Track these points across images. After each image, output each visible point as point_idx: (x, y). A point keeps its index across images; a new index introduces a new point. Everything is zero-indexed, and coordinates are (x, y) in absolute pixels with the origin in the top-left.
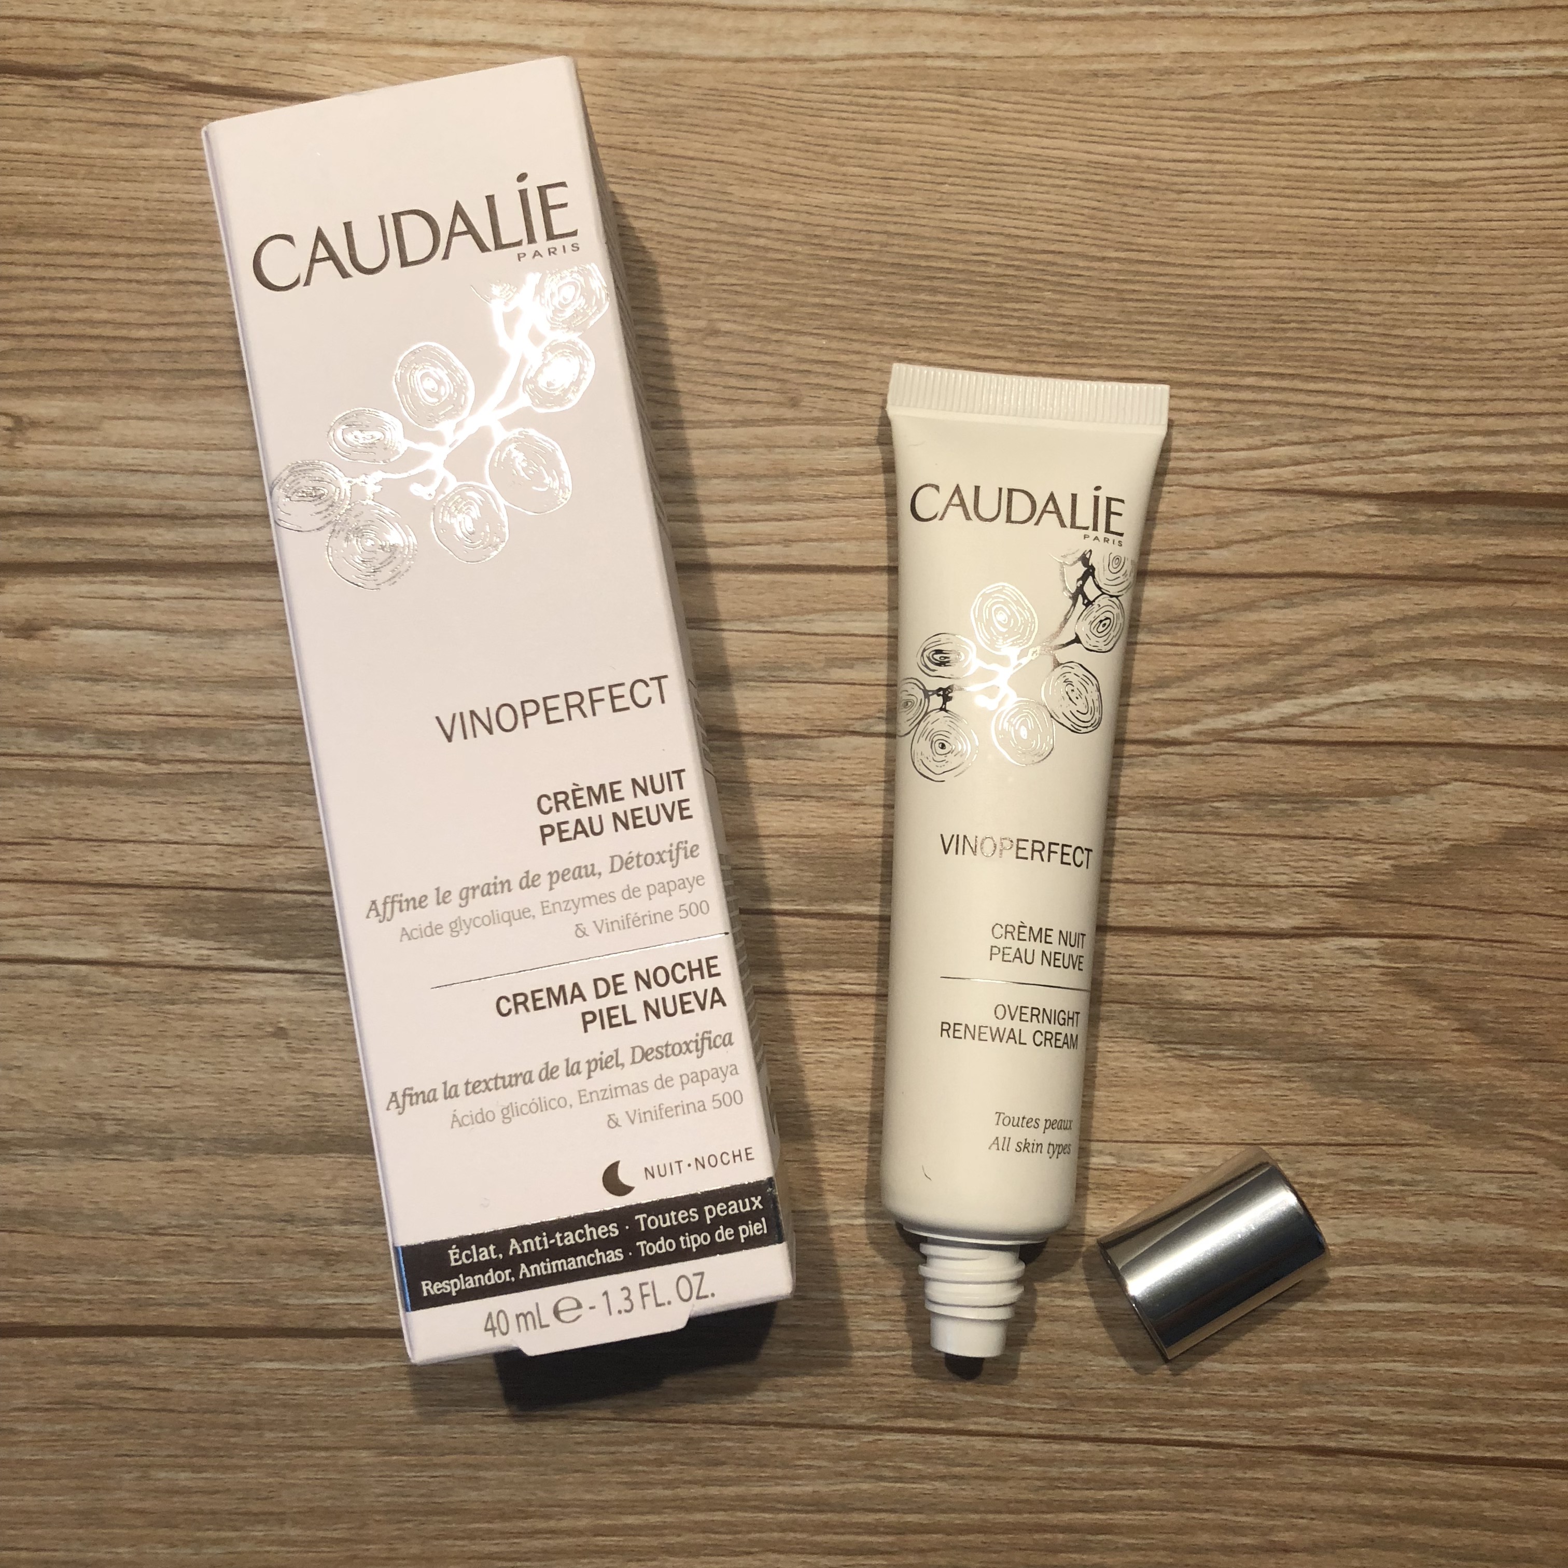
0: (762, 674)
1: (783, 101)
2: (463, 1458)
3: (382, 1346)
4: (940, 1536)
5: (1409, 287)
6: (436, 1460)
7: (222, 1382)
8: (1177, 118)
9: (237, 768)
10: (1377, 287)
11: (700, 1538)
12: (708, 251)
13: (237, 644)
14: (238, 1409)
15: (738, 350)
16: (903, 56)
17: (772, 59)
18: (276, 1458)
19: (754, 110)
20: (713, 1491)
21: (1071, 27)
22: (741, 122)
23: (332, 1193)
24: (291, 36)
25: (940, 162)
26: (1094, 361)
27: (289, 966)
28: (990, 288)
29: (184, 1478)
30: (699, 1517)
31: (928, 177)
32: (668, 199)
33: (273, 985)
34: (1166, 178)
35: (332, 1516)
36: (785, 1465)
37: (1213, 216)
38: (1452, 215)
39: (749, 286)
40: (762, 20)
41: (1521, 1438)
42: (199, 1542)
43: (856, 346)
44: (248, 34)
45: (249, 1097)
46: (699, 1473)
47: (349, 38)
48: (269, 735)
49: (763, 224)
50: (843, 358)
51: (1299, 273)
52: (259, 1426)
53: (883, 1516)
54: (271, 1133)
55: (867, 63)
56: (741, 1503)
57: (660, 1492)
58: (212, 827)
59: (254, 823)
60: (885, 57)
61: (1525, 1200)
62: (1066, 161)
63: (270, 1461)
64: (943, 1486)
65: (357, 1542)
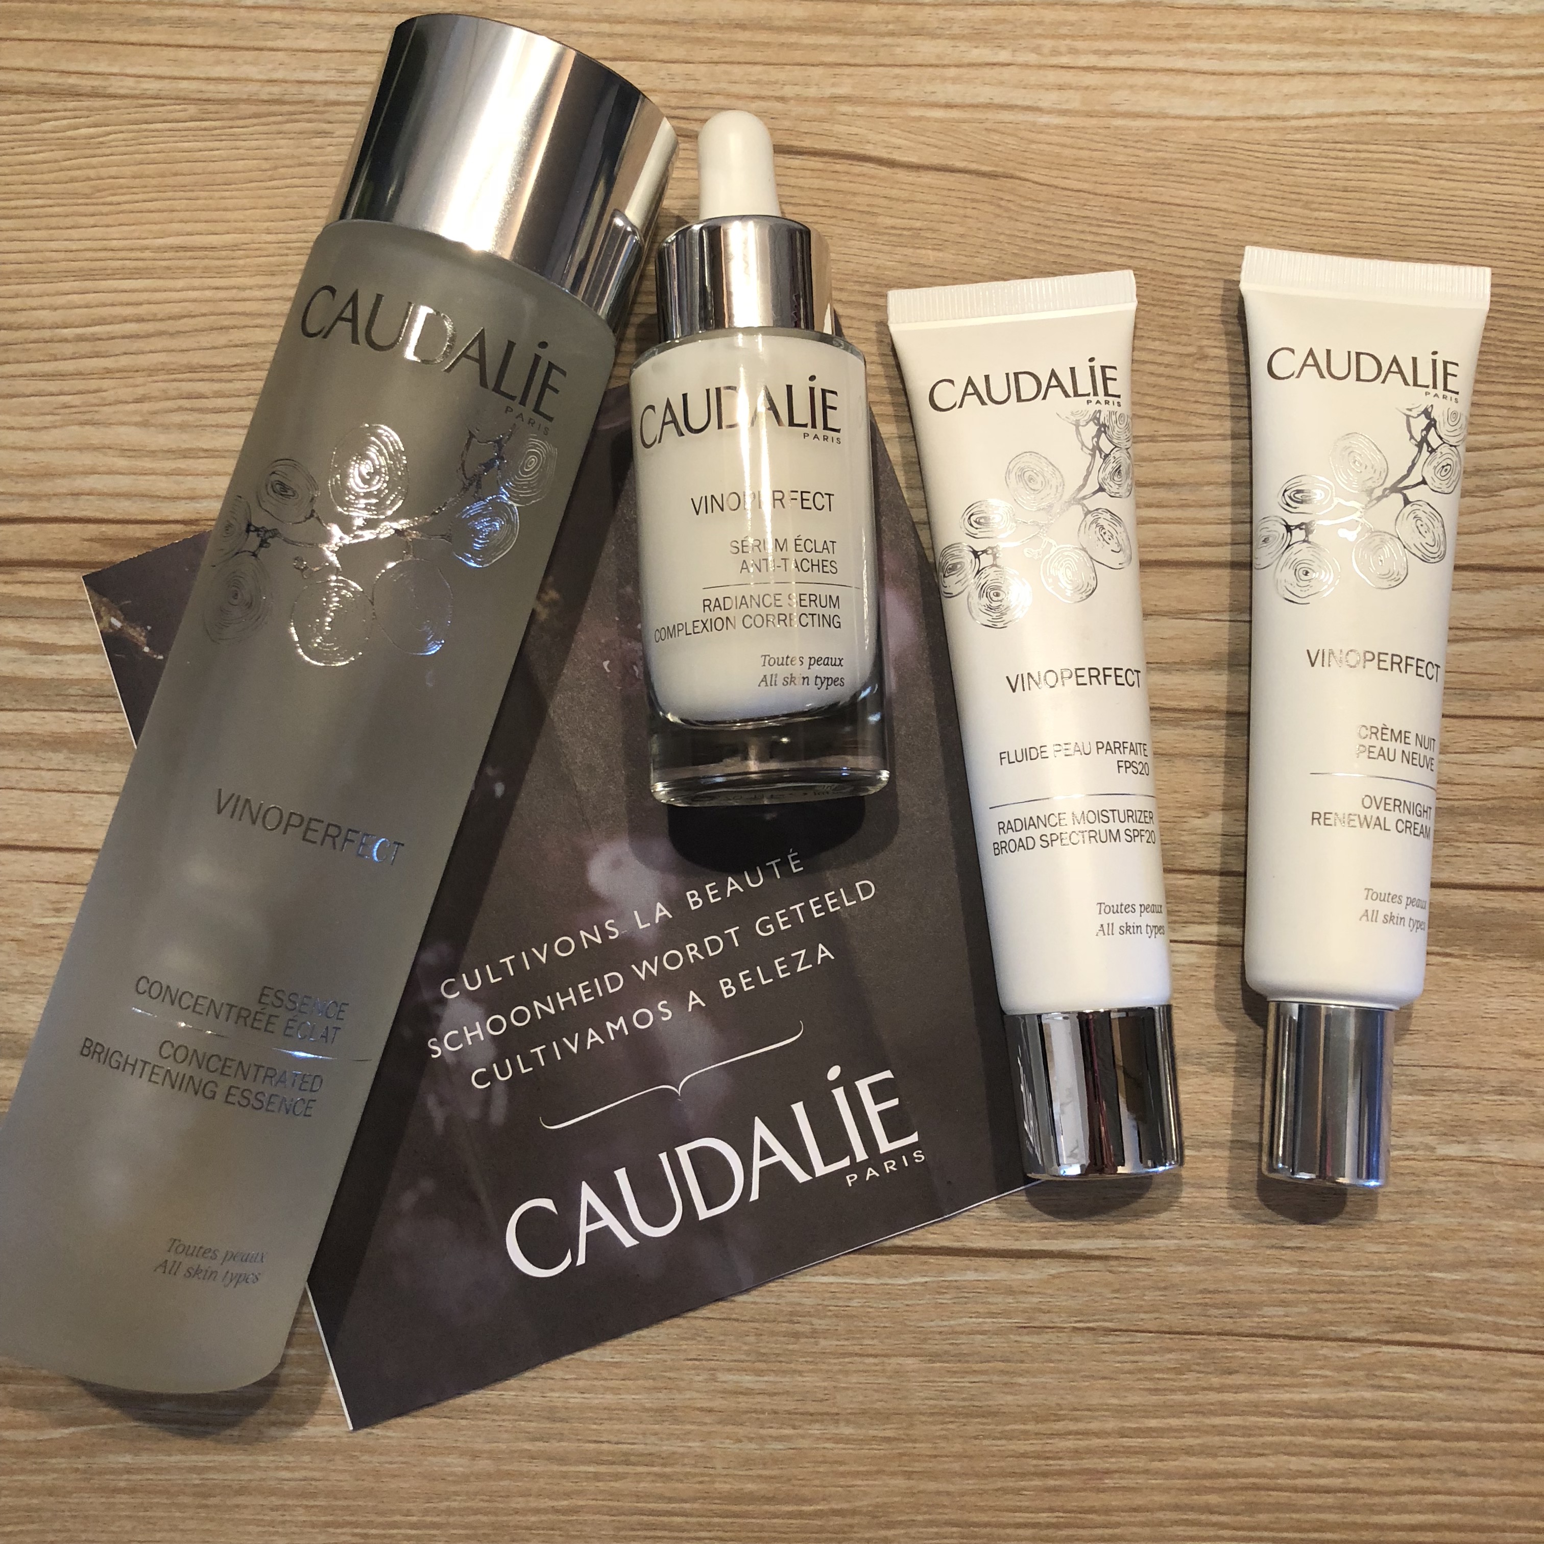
1: (1260, 155)
2: (1001, 1366)
3: (925, 1263)
4: (1436, 1442)
6: (976, 1367)
7: (780, 1296)
11: (1216, 1440)
12: (1196, 286)
14: (795, 1319)
16: (1364, 114)
17: (1248, 118)
18: (829, 1364)
19: (1232, 162)
20: (1228, 1397)
21: (1520, 85)
22: (1224, 173)
24: (820, 100)
25: (1403, 208)
29: (748, 1380)
30: (1217, 1421)
32: (1159, 241)
35: (885, 1417)
36: (1293, 1374)
40: (1239, 83)
42: (762, 1438)
44: (782, 99)
46: (1215, 1381)
47: (873, 102)
52: (814, 1334)
53: (1385, 1422)
55: (1334, 121)
56: (1255, 1409)
57: (1179, 1397)
60: (1351, 115)
62: (1516, 205)
63: (824, 1367)
64: (1440, 1396)
65: (905, 1441)
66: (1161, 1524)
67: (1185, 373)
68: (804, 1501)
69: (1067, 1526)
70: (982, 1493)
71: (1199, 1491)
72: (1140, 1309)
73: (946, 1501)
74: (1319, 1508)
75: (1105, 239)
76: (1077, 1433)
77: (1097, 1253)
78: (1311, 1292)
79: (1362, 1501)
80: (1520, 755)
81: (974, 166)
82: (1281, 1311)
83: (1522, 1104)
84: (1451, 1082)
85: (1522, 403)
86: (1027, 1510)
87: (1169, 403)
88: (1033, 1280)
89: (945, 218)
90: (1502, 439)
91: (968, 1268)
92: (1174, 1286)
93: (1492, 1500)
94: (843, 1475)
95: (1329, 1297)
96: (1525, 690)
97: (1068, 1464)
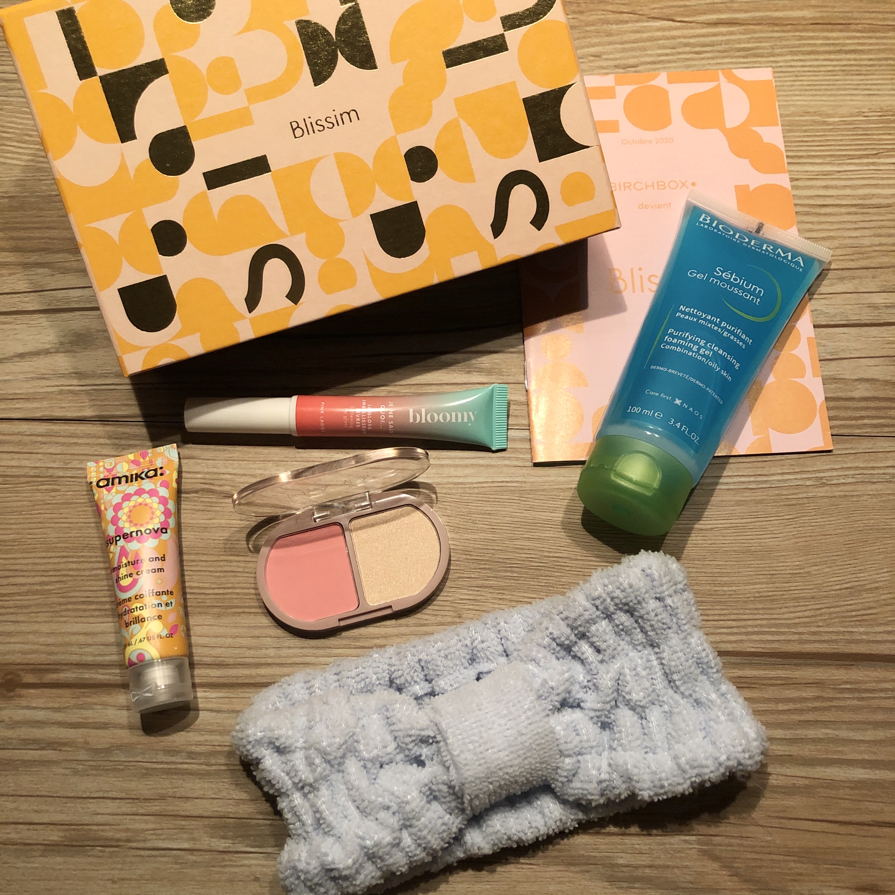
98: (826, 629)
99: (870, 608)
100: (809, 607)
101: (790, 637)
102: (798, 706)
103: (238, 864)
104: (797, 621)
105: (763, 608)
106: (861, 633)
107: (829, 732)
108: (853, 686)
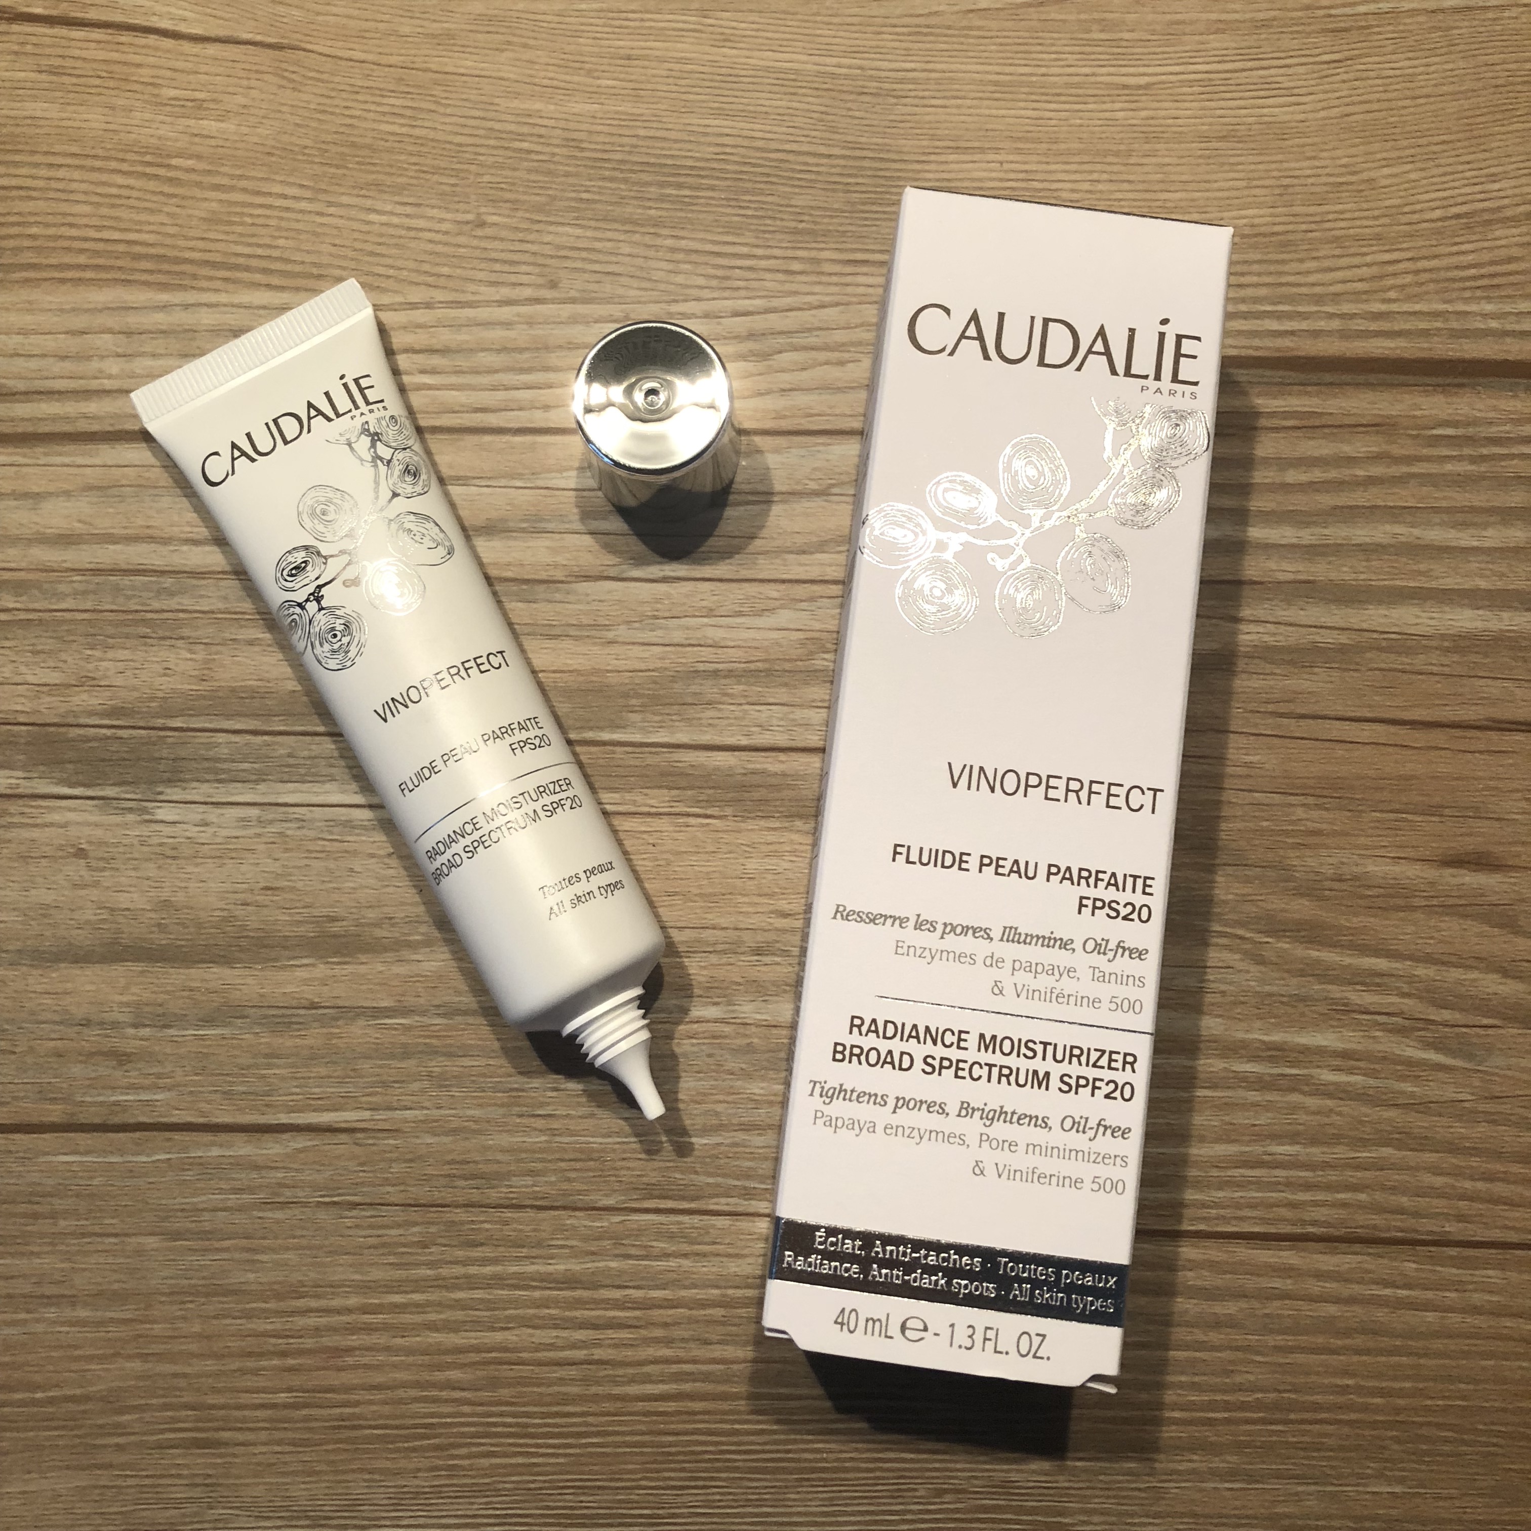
0: (524, 525)
2: (244, 1242)
3: (169, 1140)
4: (683, 1310)
5: (1105, 176)
6: (217, 1245)
7: (20, 1176)
8: (897, 34)
9: (46, 616)
10: (1077, 177)
11: (460, 1315)
12: (476, 154)
13: (48, 506)
14: (35, 1199)
15: (502, 240)
18: (68, 1245)
19: (518, 32)
20: (473, 1270)
22: (509, 43)
23: (124, 999)
25: (684, 75)
26: (822, 246)
27: (90, 792)
28: (729, 183)
30: (461, 1295)
31: (674, 88)
33: (74, 810)
34: (887, 86)
35: (118, 1298)
36: (539, 1244)
37: (927, 118)
38: (1144, 114)
39: (514, 184)
41: (1222, 1212)
43: (609, 235)
45: (52, 911)
46: (460, 1254)
48: (75, 585)
49: (525, 129)
50: (598, 245)
51: (1006, 166)
52: (54, 1215)
53: (630, 1292)
54: (70, 944)
56: (498, 1281)
57: (424, 1272)
58: (23, 669)
59: (61, 664)
61: (1223, 993)
62: (797, 72)
63: (63, 1248)
64: (686, 1263)
65: (142, 1322)
66: (401, 1401)
67: (462, 240)
68: (38, 1387)
69: (306, 1406)
70: (218, 1375)
71: (440, 1367)
72: (387, 1182)
73: (182, 1383)
74: (561, 1381)
75: (386, 109)
76: (318, 1310)
77: (343, 1125)
78: (562, 1160)
79: (602, 1373)
80: (785, 617)
81: (259, 38)
82: (529, 1180)
83: (778, 964)
84: (708, 944)
85: (796, 266)
86: (264, 1390)
87: (445, 270)
88: (277, 1155)
89: (230, 89)
90: (775, 303)
91: (213, 1144)
92: (420, 1157)
93: (735, 1367)
94: (78, 1359)
95: (578, 1165)
96: (791, 552)
97: (309, 1343)
98: (1406, 307)
99: (1510, 260)
100: (1368, 259)
101: (1322, 324)
102: (1333, 474)
103: (39, 821)
104: (1339, 288)
105: (1259, 262)
106: (1485, 316)
107: (1402, 531)
108: (1460, 432)
